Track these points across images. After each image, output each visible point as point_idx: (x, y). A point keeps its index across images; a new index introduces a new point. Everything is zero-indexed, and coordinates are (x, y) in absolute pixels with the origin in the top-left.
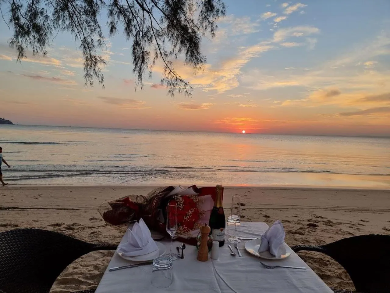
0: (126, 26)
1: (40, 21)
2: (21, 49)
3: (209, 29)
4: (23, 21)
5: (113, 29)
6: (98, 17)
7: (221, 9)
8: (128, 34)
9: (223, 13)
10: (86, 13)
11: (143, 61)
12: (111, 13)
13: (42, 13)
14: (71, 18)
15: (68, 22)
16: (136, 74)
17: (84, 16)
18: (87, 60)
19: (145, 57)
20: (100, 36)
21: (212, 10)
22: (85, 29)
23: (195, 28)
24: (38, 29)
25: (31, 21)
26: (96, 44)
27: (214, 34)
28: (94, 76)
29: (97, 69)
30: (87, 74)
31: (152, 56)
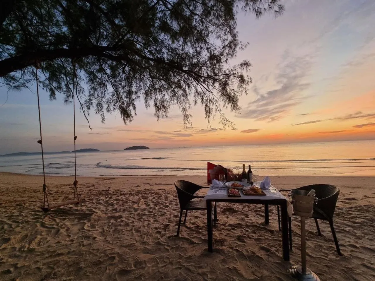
0: (201, 100)
1: (165, 104)
2: (158, 117)
3: (244, 91)
4: (158, 104)
5: (196, 102)
6: (189, 97)
7: (249, 80)
8: (203, 103)
9: (251, 82)
10: (183, 96)
11: (210, 113)
12: (195, 96)
13: (166, 100)
14: (177, 100)
15: (176, 101)
16: (207, 119)
17: (182, 98)
18: (184, 117)
19: (211, 111)
20: (189, 105)
21: (244, 83)
22: (183, 103)
23: (235, 93)
24: (164, 107)
25: (161, 104)
26: (187, 109)
27: (247, 93)
28: (188, 123)
29: (189, 120)
30: (184, 123)
31: (214, 110)
